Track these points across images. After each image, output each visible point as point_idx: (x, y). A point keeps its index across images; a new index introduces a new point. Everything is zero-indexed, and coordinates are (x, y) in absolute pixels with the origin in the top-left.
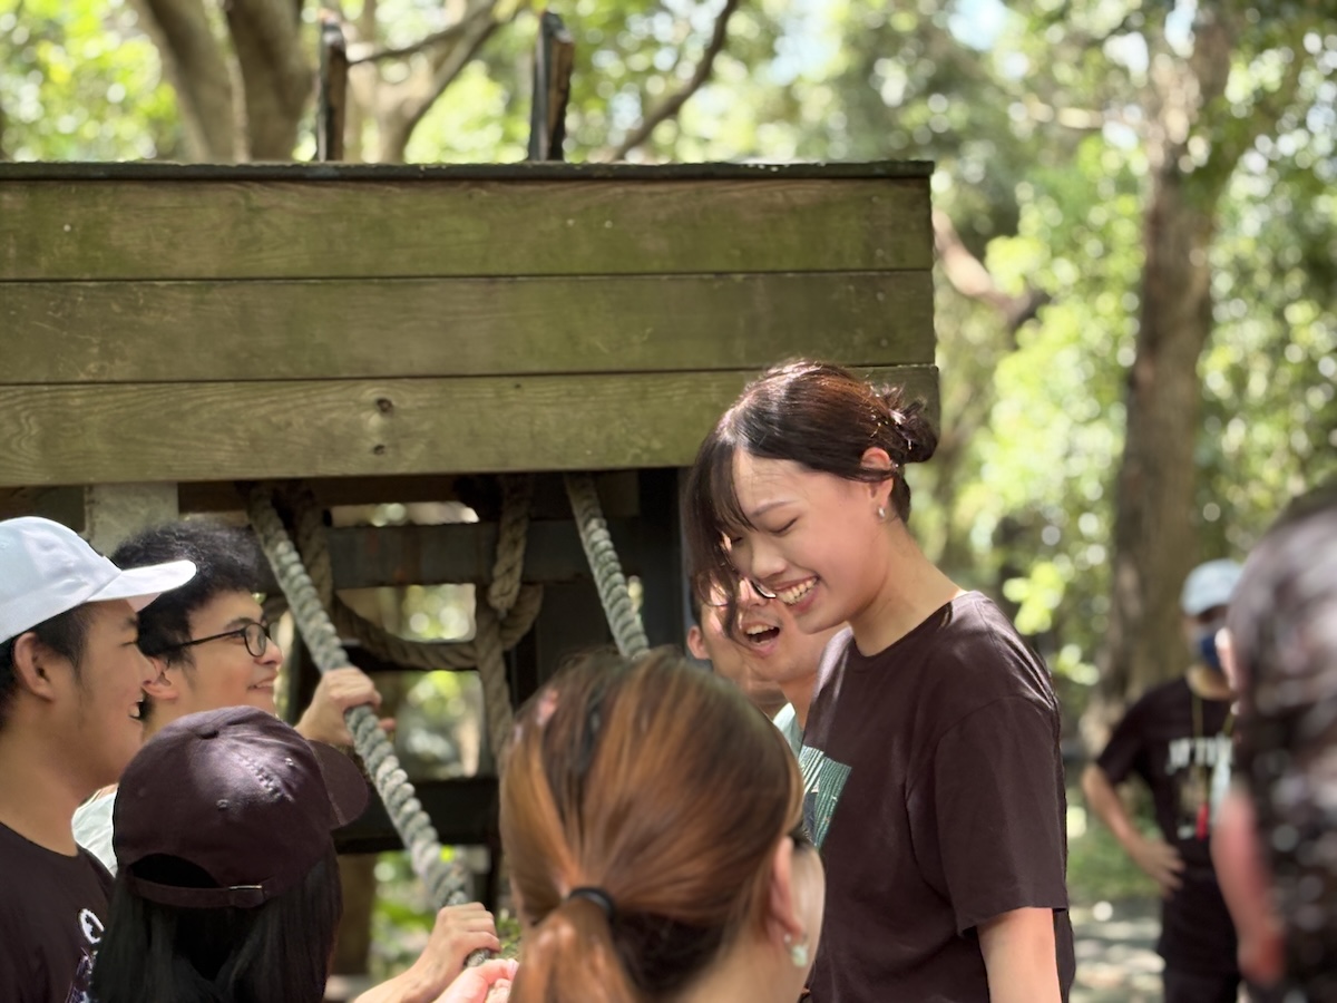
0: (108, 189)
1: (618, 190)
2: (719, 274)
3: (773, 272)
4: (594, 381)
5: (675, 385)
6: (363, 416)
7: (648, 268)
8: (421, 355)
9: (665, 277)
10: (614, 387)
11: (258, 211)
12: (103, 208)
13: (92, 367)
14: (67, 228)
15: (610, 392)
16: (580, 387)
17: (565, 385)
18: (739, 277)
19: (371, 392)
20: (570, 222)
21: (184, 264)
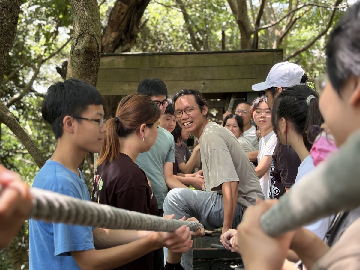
0: (169, 56)
1: (237, 54)
2: (251, 65)
3: (259, 65)
4: (233, 80)
5: (244, 81)
6: (201, 85)
7: (241, 65)
8: (209, 77)
9: (243, 66)
11: (188, 58)
12: (168, 58)
13: (166, 79)
14: (164, 61)
16: (231, 81)
18: (254, 66)
19: (202, 82)
20: (230, 59)
21: (178, 65)
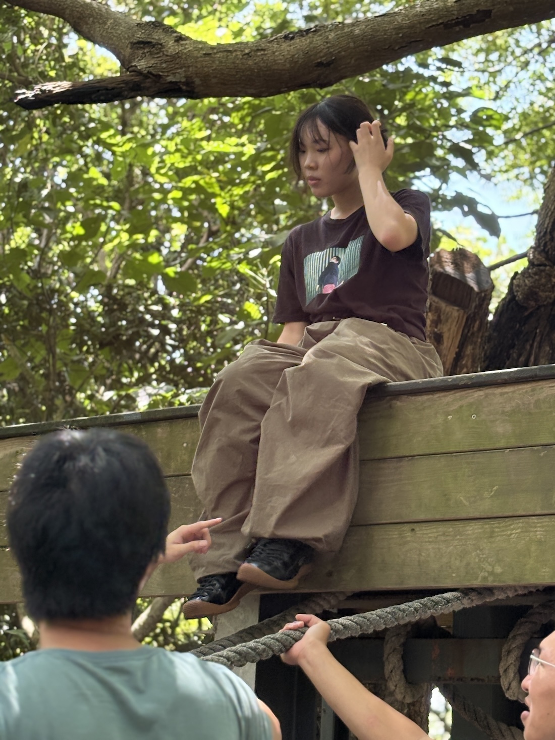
1: (478, 394)
2: (545, 446)
4: (459, 525)
5: (512, 527)
7: (498, 445)
9: (508, 451)
10: (473, 529)
14: (185, 445)
15: (469, 532)
16: (451, 529)
17: (441, 528)
